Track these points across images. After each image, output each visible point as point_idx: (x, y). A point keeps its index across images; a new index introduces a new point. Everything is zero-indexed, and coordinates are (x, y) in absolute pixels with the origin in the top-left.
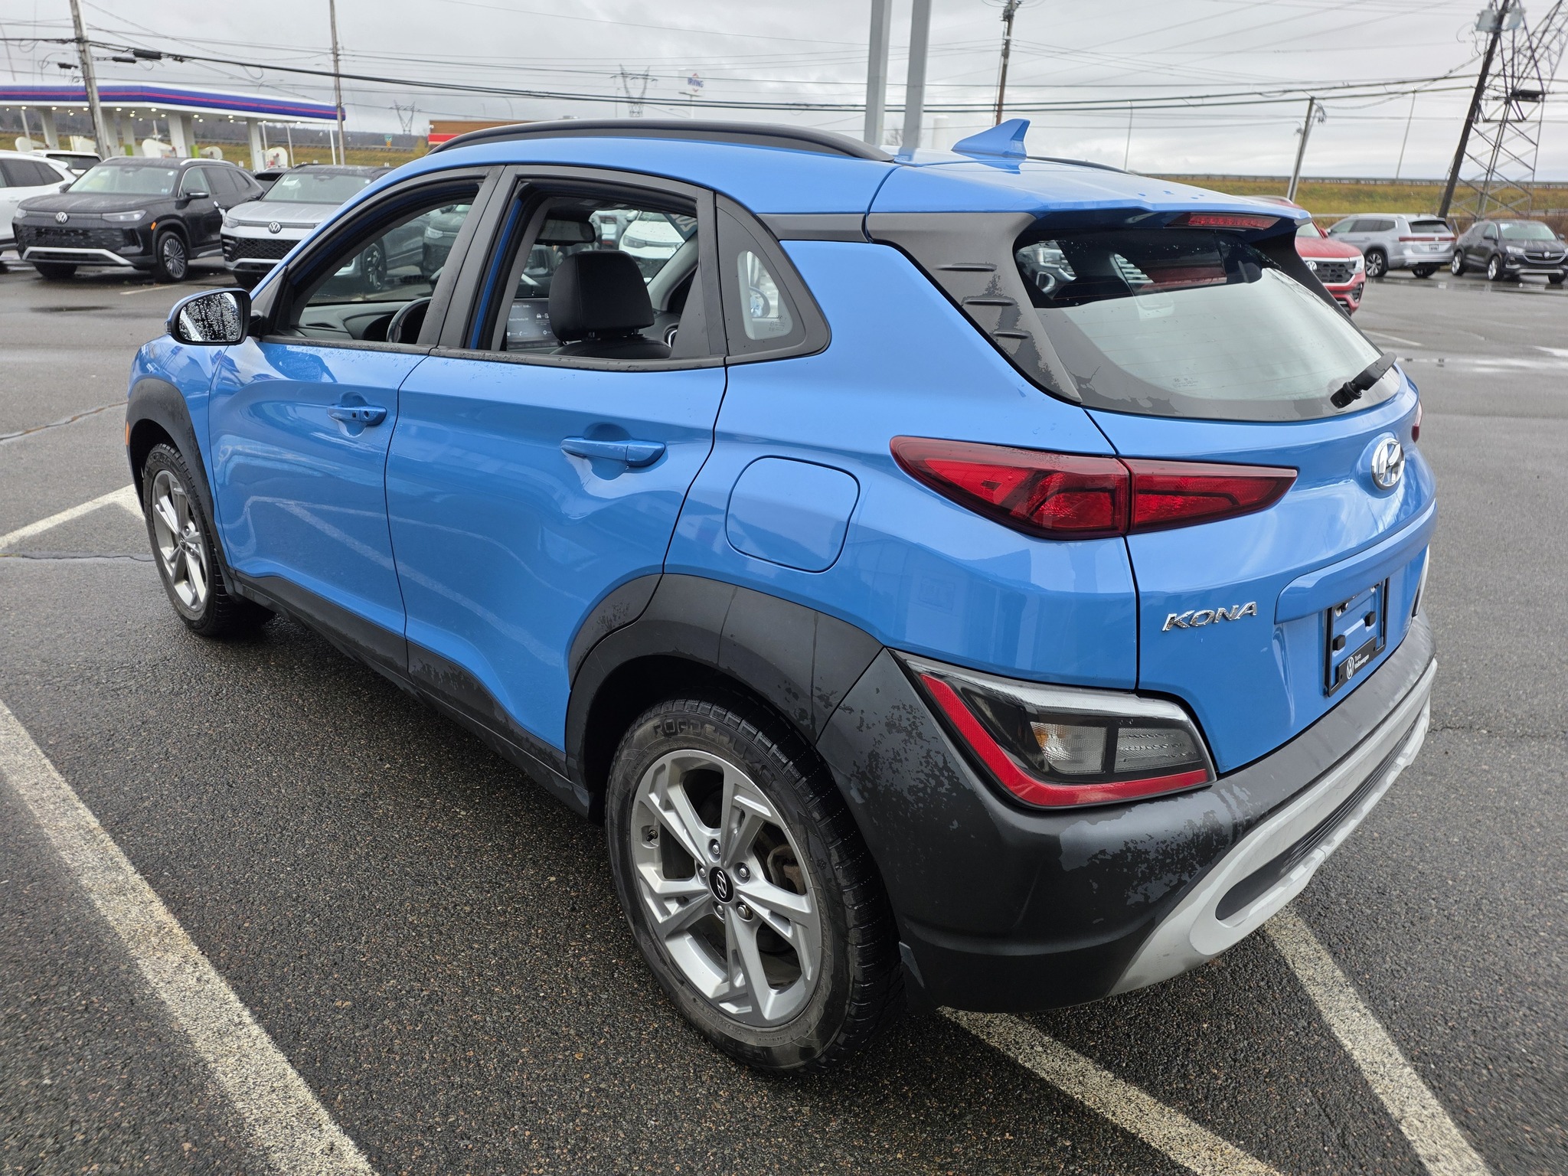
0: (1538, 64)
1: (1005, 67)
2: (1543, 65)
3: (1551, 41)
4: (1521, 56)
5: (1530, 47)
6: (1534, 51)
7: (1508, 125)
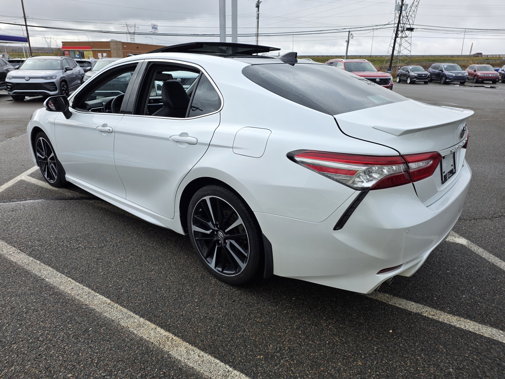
0: (409, 21)
1: (258, 22)
2: (410, 21)
3: (412, 14)
4: (404, 18)
5: (407, 16)
6: (408, 17)
7: (403, 38)
